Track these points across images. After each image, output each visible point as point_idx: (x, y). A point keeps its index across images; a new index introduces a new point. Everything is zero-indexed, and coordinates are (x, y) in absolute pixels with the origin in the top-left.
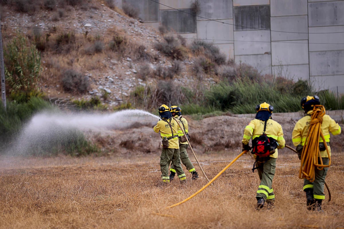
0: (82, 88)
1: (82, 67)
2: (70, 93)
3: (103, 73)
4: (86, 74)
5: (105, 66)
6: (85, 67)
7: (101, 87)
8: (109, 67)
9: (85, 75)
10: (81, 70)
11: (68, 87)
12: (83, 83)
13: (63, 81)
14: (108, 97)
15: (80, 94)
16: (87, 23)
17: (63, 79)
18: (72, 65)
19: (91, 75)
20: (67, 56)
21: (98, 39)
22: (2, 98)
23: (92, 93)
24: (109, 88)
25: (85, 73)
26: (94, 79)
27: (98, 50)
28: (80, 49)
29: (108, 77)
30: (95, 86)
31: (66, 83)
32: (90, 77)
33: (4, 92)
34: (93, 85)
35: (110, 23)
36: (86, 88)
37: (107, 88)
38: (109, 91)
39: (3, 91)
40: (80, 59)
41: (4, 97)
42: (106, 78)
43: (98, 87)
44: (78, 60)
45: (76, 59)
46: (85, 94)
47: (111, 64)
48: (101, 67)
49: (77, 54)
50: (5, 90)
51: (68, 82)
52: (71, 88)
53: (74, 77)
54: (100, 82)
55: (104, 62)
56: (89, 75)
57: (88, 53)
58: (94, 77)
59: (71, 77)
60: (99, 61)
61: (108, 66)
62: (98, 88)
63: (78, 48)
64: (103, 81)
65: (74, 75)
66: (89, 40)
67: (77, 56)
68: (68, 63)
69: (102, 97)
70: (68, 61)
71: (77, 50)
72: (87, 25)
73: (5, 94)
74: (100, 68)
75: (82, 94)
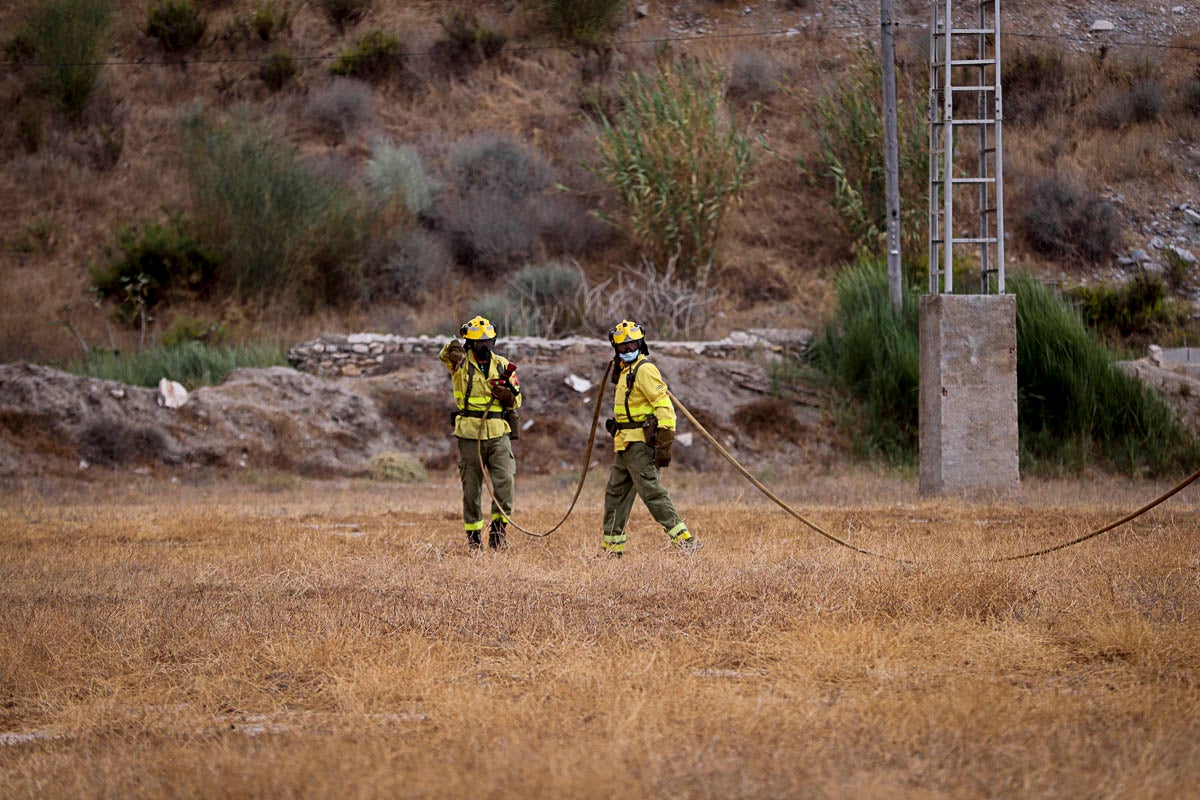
0: (1094, 244)
1: (1090, 171)
2: (1051, 260)
3: (1164, 191)
4: (1105, 196)
5: (1171, 169)
6: (1099, 169)
7: (1156, 241)
8: (1185, 173)
9: (1101, 201)
10: (1087, 182)
11: (1047, 237)
12: (1096, 225)
13: (1029, 220)
14: (1185, 277)
15: (1087, 266)
16: (1100, 17)
17: (1030, 210)
18: (1053, 164)
19: (1121, 198)
20: (1034, 132)
21: (1142, 72)
22: (890, 272)
23: (1127, 260)
24: (1187, 245)
25: (1100, 190)
26: (1134, 212)
27: (1143, 113)
28: (1080, 109)
29: (1183, 207)
30: (1135, 236)
31: (1041, 224)
32: (1117, 204)
33: (896, 252)
34: (1129, 234)
35: (1178, 19)
36: (1106, 244)
37: (1179, 244)
38: (1186, 254)
39: (894, 248)
40: (1083, 145)
41: (895, 269)
42: (1177, 209)
43: (1149, 242)
44: (1075, 146)
45: (1066, 145)
46: (1103, 264)
47: (1190, 161)
48: (1157, 172)
49: (1068, 126)
50: (899, 246)
51: (1046, 220)
52: (1058, 242)
53: (1065, 204)
54: (1155, 223)
55: (1165, 153)
56: (1113, 199)
57: (1109, 123)
58: (1134, 206)
59: (1055, 206)
60: (1146, 152)
61: (1178, 168)
62: (1150, 246)
63: (1073, 105)
64: (1162, 220)
65: (1065, 198)
66: (1112, 77)
67: (1069, 133)
68: (1040, 158)
69: (1165, 276)
70: (1042, 150)
71: (1070, 113)
72: (1101, 24)
73: (899, 259)
74: (1153, 176)
75: (1093, 265)
